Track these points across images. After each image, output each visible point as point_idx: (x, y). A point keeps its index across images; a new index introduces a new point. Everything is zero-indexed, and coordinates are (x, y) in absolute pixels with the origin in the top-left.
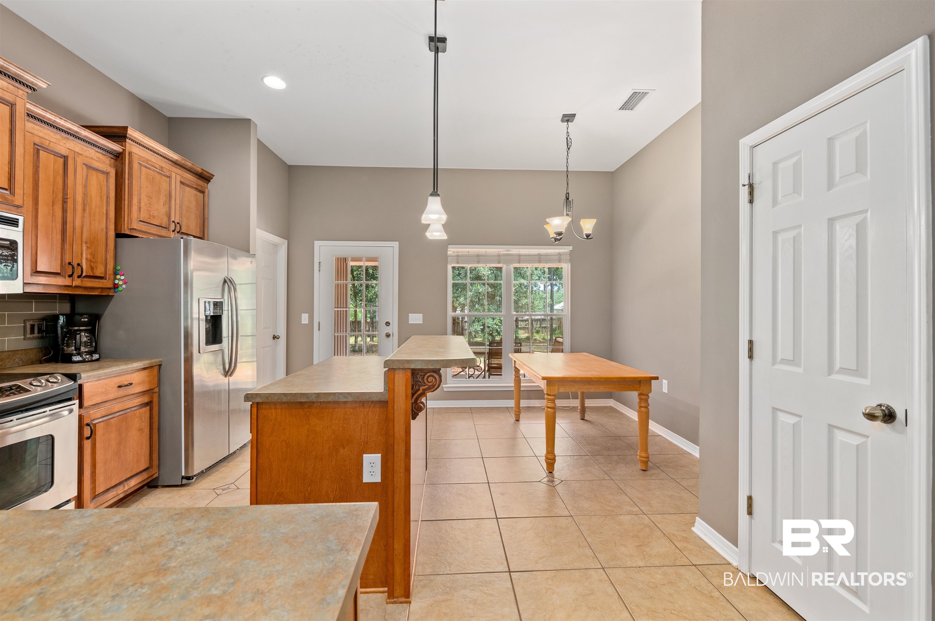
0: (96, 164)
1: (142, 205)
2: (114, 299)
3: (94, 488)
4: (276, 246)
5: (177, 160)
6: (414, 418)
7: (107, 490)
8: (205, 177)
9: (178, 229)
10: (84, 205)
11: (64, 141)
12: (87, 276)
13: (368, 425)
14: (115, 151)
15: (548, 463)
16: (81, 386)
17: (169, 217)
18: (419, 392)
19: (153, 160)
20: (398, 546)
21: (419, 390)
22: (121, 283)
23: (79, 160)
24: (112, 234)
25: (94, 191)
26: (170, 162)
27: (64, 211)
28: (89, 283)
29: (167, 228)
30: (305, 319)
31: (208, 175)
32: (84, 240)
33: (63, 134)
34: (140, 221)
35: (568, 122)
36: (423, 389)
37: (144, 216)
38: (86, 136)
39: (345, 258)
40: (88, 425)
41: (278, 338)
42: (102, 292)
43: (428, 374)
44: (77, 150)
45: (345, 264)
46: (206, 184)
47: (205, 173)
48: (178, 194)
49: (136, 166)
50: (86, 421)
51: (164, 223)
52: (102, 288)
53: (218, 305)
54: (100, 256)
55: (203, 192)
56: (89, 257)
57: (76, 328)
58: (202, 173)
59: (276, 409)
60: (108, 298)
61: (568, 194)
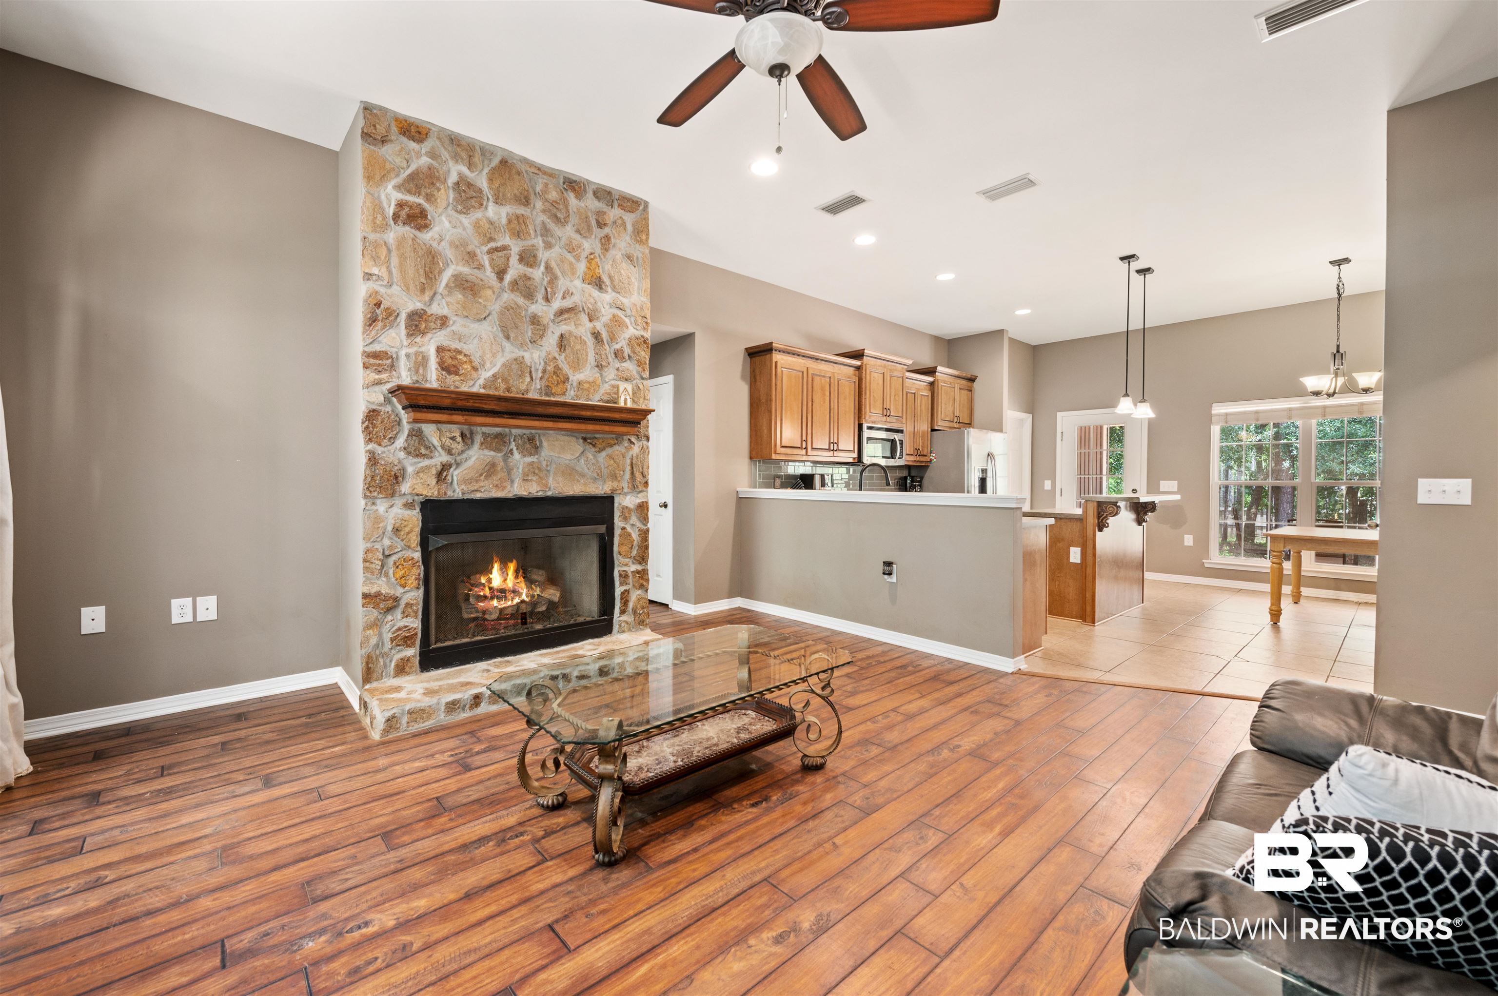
0: (922, 393)
1: (943, 409)
2: (930, 468)
4: (1025, 420)
5: (957, 375)
6: (1101, 530)
8: (972, 380)
9: (958, 421)
10: (921, 416)
12: (921, 455)
13: (1074, 531)
14: (931, 381)
17: (955, 414)
18: (1105, 516)
19: (948, 380)
20: (1088, 595)
21: (1105, 514)
22: (933, 458)
23: (913, 393)
24: (929, 431)
26: (954, 378)
28: (922, 459)
29: (954, 422)
30: (1048, 485)
31: (975, 377)
32: (920, 435)
34: (944, 421)
35: (1339, 265)
37: (944, 415)
42: (925, 463)
44: (918, 387)
46: (973, 384)
47: (973, 377)
48: (959, 396)
49: (940, 386)
51: (952, 417)
53: (984, 471)
54: (925, 443)
55: (971, 391)
56: (921, 444)
57: (915, 484)
58: (971, 378)
60: (928, 467)
61: (1338, 346)
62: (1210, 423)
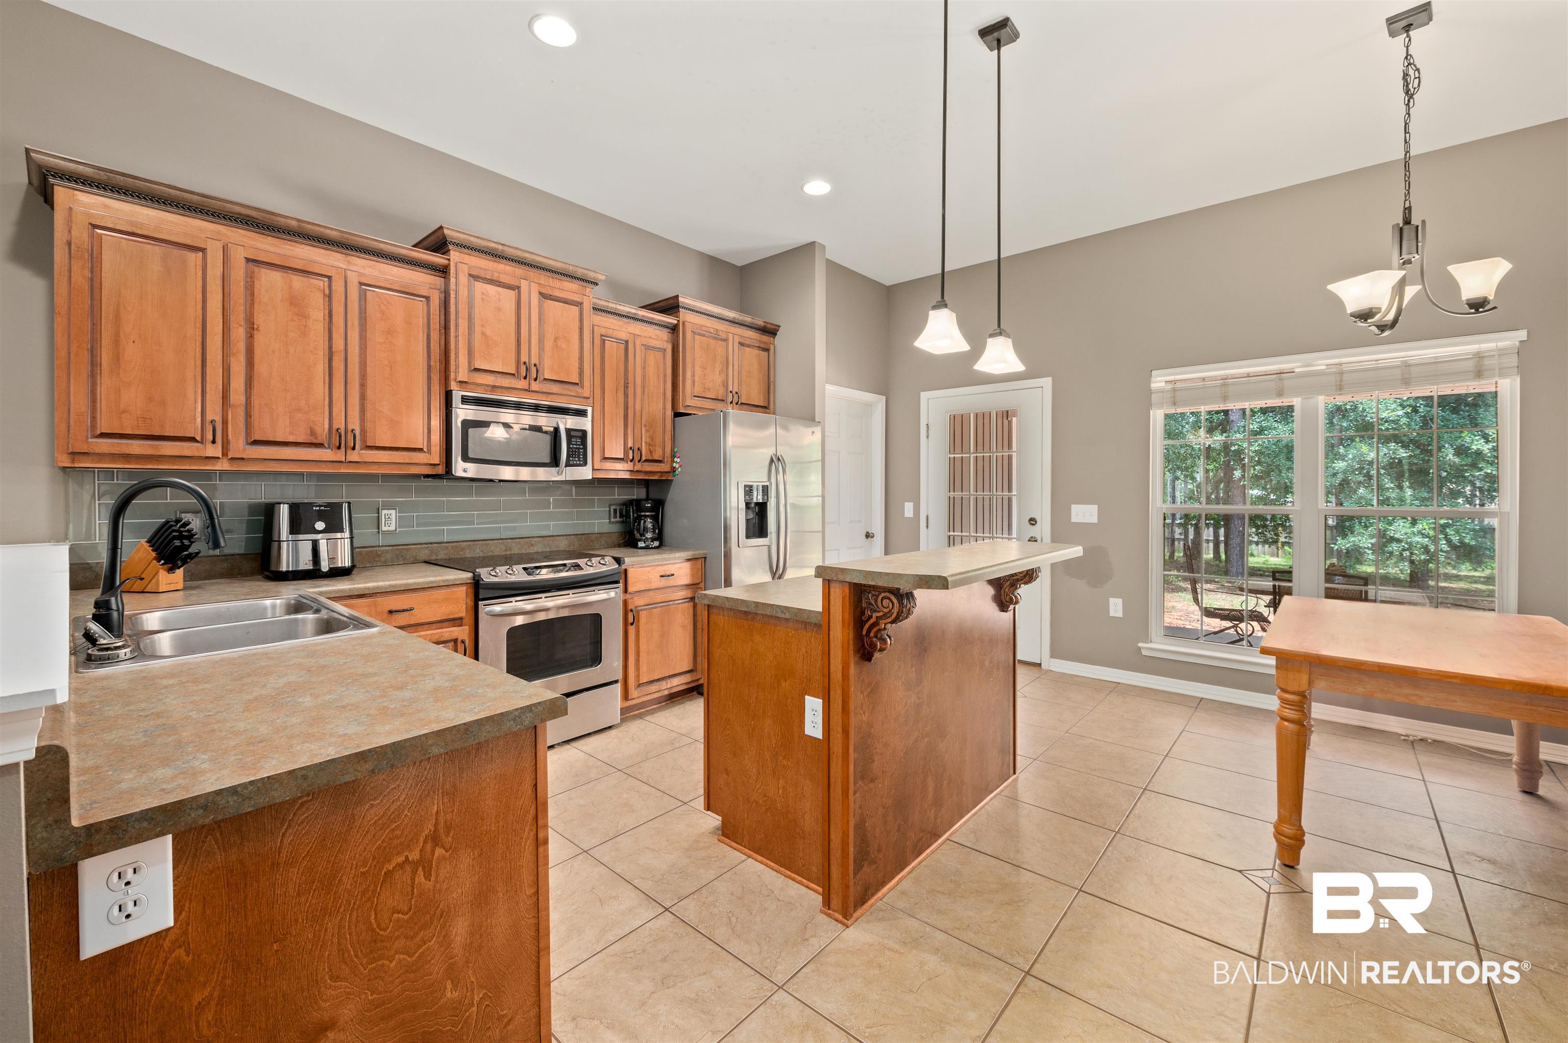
0: (653, 343)
1: (696, 378)
2: (674, 483)
3: (638, 676)
4: (869, 406)
5: (734, 318)
7: (651, 682)
8: (770, 331)
9: (735, 400)
10: (644, 387)
11: (626, 326)
12: (646, 461)
13: (811, 656)
14: (671, 323)
15: (1281, 845)
16: (626, 571)
17: (726, 386)
18: (872, 621)
19: (709, 325)
20: (835, 838)
21: (870, 617)
22: (677, 466)
23: (638, 343)
24: (669, 413)
25: (651, 370)
26: (727, 323)
27: (626, 395)
28: (649, 467)
29: (723, 401)
30: (909, 509)
31: (773, 327)
32: (643, 423)
33: (625, 320)
34: (695, 396)
36: (877, 617)
37: (698, 390)
38: (643, 316)
39: (1007, 412)
40: (631, 611)
41: (873, 537)
42: (661, 476)
43: (883, 595)
44: (637, 332)
45: (1006, 422)
46: (772, 339)
47: (769, 326)
48: (736, 358)
49: (689, 335)
50: (630, 607)
51: (721, 394)
52: (662, 472)
53: (763, 490)
54: (658, 440)
55: (767, 350)
56: (648, 440)
57: (643, 513)
58: (765, 327)
59: (724, 615)
60: (668, 482)
61: (1408, 211)
62: (1149, 406)
